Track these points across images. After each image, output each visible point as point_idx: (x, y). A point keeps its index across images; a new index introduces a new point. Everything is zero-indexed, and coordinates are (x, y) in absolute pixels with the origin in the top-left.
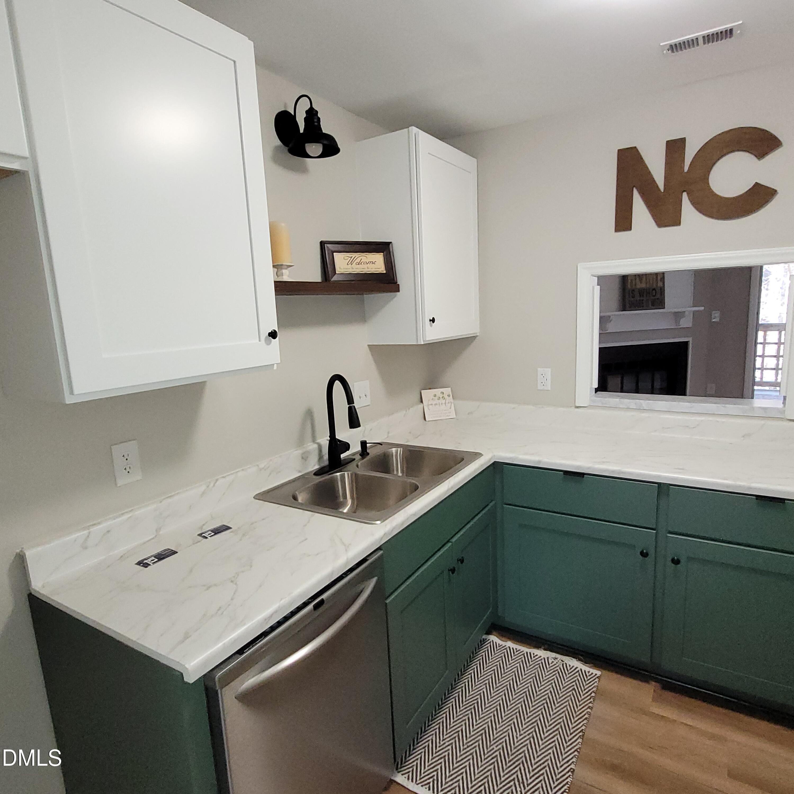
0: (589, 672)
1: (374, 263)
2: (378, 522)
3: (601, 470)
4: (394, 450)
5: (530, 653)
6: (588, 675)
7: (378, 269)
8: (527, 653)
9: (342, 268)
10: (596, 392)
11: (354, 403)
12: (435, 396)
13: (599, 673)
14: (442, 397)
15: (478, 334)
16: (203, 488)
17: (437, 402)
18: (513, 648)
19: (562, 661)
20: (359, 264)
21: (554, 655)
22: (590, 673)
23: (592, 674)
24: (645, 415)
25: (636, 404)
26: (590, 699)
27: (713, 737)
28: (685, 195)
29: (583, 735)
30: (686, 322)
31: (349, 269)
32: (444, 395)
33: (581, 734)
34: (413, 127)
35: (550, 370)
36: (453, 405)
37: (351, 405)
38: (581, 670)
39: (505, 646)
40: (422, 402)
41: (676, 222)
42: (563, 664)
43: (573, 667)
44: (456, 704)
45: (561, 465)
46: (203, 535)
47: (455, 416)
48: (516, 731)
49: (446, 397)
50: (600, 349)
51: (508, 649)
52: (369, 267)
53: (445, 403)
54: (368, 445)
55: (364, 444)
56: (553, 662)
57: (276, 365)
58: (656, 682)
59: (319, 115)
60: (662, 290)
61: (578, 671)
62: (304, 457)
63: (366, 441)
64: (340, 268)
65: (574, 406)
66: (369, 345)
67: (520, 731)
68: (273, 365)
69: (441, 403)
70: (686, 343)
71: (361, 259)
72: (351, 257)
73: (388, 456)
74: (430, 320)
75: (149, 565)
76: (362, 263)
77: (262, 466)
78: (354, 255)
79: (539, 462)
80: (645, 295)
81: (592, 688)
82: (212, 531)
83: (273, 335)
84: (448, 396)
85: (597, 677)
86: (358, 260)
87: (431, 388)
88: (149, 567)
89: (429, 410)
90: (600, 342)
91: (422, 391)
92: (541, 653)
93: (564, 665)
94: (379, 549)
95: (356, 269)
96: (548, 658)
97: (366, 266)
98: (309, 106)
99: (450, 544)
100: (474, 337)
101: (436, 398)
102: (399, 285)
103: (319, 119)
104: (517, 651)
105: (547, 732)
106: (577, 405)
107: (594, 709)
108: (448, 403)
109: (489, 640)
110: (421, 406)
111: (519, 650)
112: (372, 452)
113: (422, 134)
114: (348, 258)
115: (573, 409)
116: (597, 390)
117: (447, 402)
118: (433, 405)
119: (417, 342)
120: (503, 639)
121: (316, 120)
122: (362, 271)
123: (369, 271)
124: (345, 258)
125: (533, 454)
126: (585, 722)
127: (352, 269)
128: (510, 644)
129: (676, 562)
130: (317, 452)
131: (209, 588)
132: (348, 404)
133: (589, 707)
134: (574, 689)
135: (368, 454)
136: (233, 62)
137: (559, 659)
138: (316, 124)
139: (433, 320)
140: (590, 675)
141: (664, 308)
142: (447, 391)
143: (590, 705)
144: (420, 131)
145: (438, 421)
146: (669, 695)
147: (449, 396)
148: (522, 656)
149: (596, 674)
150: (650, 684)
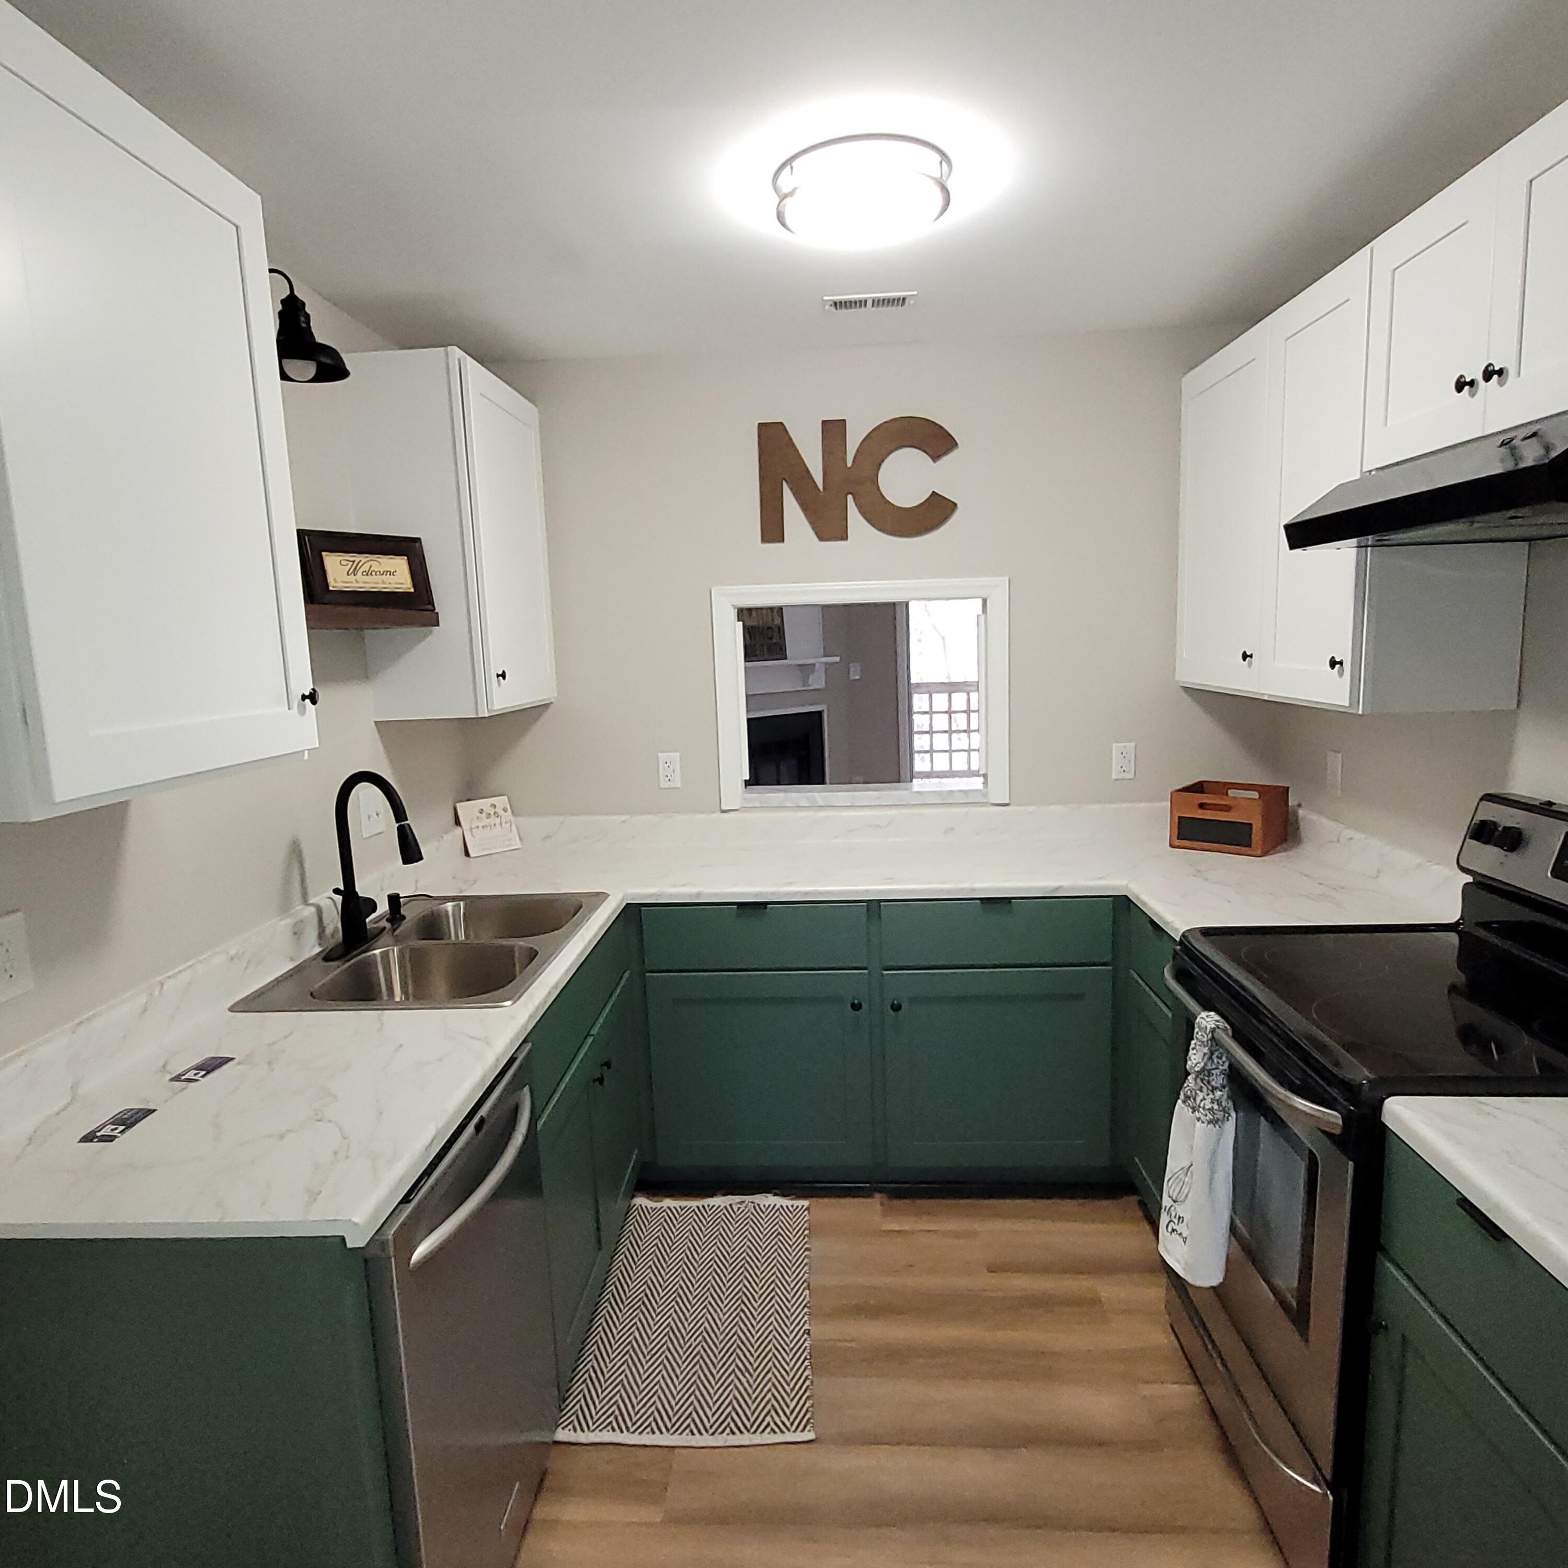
0: (792, 1206)
1: (392, 574)
2: (508, 1003)
3: (788, 894)
4: (449, 906)
5: (703, 1207)
6: (792, 1210)
7: (401, 584)
8: (698, 1207)
9: (338, 580)
10: (746, 786)
11: (407, 819)
12: (481, 811)
13: (806, 1203)
14: (495, 813)
15: (553, 700)
16: (142, 999)
17: (486, 822)
18: (675, 1208)
19: (752, 1202)
20: (367, 575)
21: (738, 1198)
22: (795, 1207)
23: (797, 1207)
24: (822, 814)
25: (808, 799)
26: (804, 1239)
27: (957, 1235)
28: (850, 497)
29: (809, 1286)
30: (817, 681)
31: (352, 582)
32: (497, 810)
33: (805, 1285)
34: (455, 347)
35: (678, 754)
36: (514, 828)
37: (402, 823)
38: (782, 1206)
39: (662, 1207)
40: (457, 822)
41: (843, 536)
42: (754, 1207)
43: (769, 1206)
44: (613, 1309)
45: (733, 894)
46: (183, 1078)
47: (519, 846)
48: (715, 1311)
49: (500, 812)
50: (749, 720)
51: (668, 1211)
52: (385, 580)
53: (501, 824)
54: (401, 900)
55: (394, 900)
56: (739, 1208)
57: (306, 752)
58: (880, 1192)
59: (308, 310)
60: (781, 630)
61: (778, 1209)
62: (297, 932)
63: (398, 895)
64: (335, 581)
65: (719, 809)
66: (376, 722)
67: (721, 1310)
68: (303, 751)
69: (492, 824)
70: (820, 713)
71: (371, 566)
72: (354, 562)
73: (439, 916)
74: (498, 676)
75: (116, 1137)
76: (374, 573)
77: (233, 952)
78: (358, 558)
79: (699, 895)
80: (757, 638)
81: (803, 1225)
82: (199, 1068)
83: (312, 697)
84: (503, 810)
85: (806, 1209)
86: (366, 567)
87: (472, 798)
88: (117, 1140)
89: (474, 837)
90: (748, 711)
91: (458, 805)
92: (718, 1201)
93: (756, 1206)
94: (525, 1041)
95: (365, 583)
96: (731, 1205)
97: (379, 578)
98: (288, 293)
99: (590, 1040)
100: (546, 706)
101: (484, 815)
102: (437, 613)
103: (308, 317)
104: (682, 1210)
105: (759, 1298)
106: (724, 808)
107: (813, 1250)
108: (506, 823)
109: (635, 1205)
110: (458, 831)
111: (686, 1207)
112: (409, 912)
113: (471, 364)
114: (348, 562)
115: (718, 815)
116: (747, 783)
117: (503, 821)
118: (481, 829)
119: (477, 713)
120: (656, 1199)
121: (303, 319)
122: (374, 588)
123: (385, 588)
124: (342, 562)
125: (684, 885)
126: (806, 1268)
127: (357, 582)
128: (668, 1203)
129: (896, 1008)
130: (315, 921)
131: (282, 1137)
132: (397, 822)
133: (807, 1249)
134: (779, 1234)
135: (404, 918)
136: (234, 228)
137: (747, 1202)
138: (304, 325)
139: (503, 675)
140: (795, 1210)
141: (785, 658)
142: (501, 801)
143: (806, 1246)
144: (469, 359)
145: (493, 856)
146: (896, 1202)
147: (505, 810)
148: (693, 1213)
149: (803, 1206)
150: (874, 1197)
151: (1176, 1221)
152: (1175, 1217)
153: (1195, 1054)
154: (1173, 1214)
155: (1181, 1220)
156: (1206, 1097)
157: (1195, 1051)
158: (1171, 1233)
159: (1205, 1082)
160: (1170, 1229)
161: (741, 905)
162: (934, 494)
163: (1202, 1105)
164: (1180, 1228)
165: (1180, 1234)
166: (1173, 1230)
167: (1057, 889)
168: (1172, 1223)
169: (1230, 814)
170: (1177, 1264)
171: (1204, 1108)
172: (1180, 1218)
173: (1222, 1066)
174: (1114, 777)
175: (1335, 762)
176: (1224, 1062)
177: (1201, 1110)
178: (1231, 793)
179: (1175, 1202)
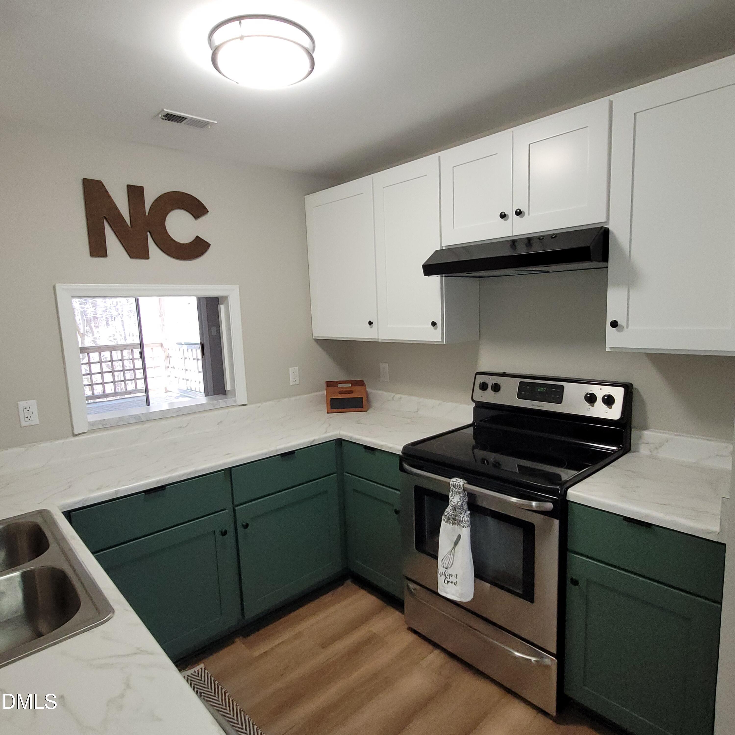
0: (195, 672)
6: (196, 674)
13: (202, 666)
22: (197, 672)
28: (148, 233)
41: (146, 255)
65: (73, 434)
79: (117, 492)
85: (205, 670)
106: (76, 432)
115: (72, 438)
129: (246, 526)
140: (199, 674)
146: (252, 638)
149: (201, 669)
150: (236, 642)
151: (448, 577)
152: (448, 575)
153: (453, 498)
154: (447, 575)
155: (451, 576)
156: (464, 516)
157: (452, 497)
158: (447, 583)
159: (461, 509)
160: (446, 582)
161: (147, 492)
162: (197, 237)
163: (464, 520)
164: (453, 579)
165: (452, 582)
166: (448, 582)
167: (314, 440)
168: (447, 579)
169: (352, 394)
170: (453, 596)
171: (465, 521)
172: (450, 575)
173: (465, 500)
174: (291, 384)
175: (384, 367)
176: (466, 498)
177: (464, 522)
178: (339, 385)
179: (446, 569)
